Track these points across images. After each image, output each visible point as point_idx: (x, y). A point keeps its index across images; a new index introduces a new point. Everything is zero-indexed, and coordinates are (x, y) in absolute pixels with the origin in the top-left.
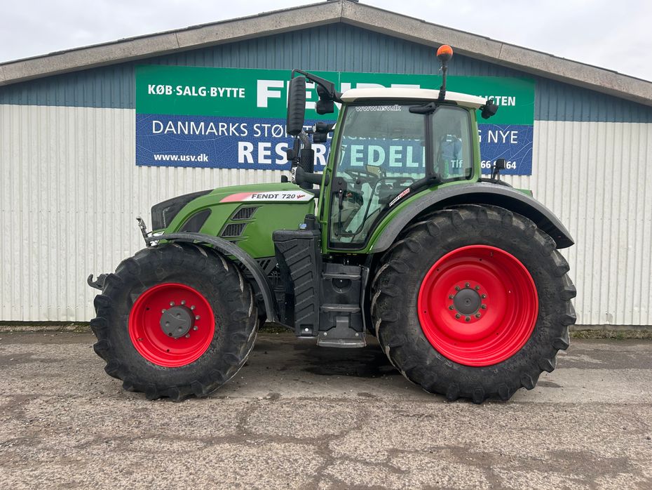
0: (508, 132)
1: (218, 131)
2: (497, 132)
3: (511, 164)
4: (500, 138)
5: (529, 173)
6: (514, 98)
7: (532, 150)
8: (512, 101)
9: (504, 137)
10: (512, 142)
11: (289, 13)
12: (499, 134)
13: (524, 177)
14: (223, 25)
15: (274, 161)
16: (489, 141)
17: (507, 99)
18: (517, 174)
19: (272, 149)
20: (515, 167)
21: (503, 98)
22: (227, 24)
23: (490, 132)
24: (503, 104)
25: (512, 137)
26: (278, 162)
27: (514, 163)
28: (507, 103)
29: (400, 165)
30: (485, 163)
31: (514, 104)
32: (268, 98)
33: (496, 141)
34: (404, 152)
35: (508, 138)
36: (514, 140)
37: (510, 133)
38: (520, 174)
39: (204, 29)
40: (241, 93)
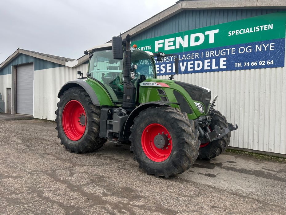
0: (268, 44)
1: (143, 63)
2: (261, 45)
3: (270, 62)
4: (263, 48)
5: (282, 65)
6: (272, 25)
7: (284, 52)
8: (271, 27)
9: (266, 47)
10: (271, 49)
11: (162, 13)
12: (262, 46)
13: (279, 69)
14: (142, 24)
15: (160, 72)
16: (256, 51)
17: (268, 26)
18: (274, 67)
19: (159, 67)
20: (272, 63)
21: (265, 26)
22: (143, 23)
23: (257, 46)
24: (265, 29)
25: (271, 46)
26: (161, 72)
27: (272, 61)
28: (268, 28)
29: (209, 68)
30: (254, 63)
31: (272, 28)
32: (159, 48)
33: (260, 50)
34: (211, 62)
35: (268, 48)
36: (272, 48)
37: (270, 45)
38: (276, 67)
39: (137, 27)
40: (150, 47)
